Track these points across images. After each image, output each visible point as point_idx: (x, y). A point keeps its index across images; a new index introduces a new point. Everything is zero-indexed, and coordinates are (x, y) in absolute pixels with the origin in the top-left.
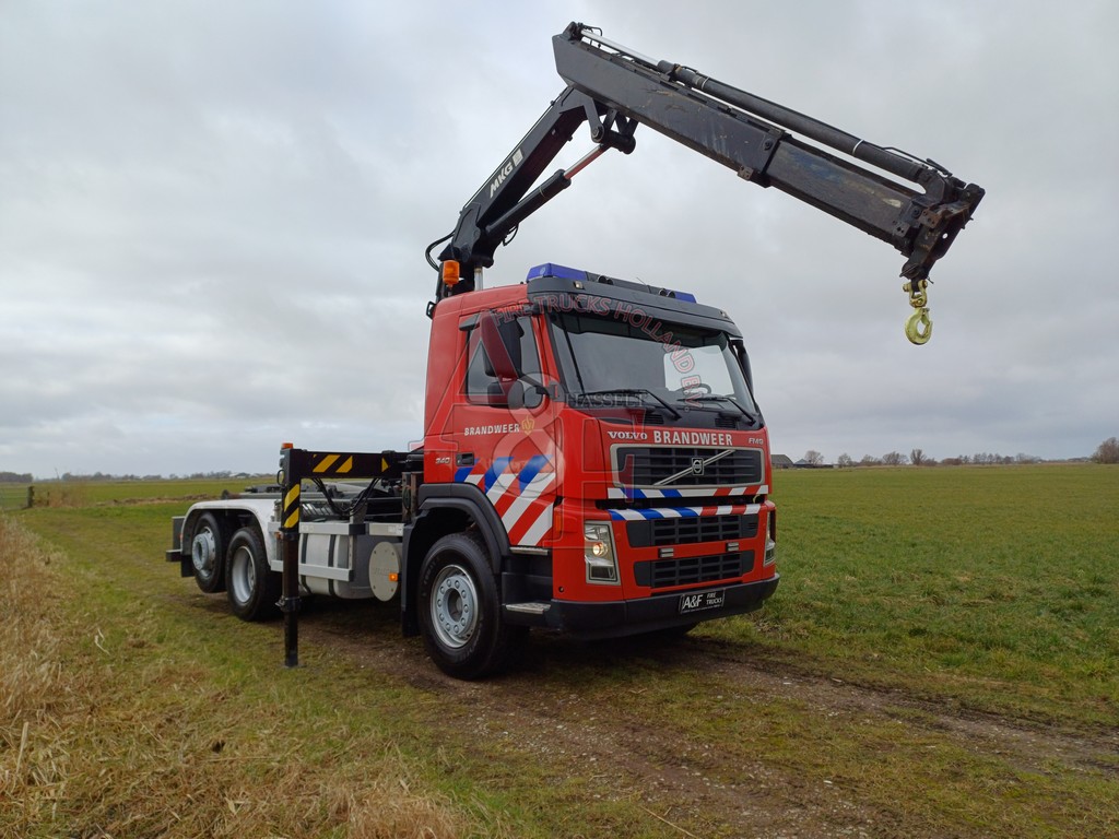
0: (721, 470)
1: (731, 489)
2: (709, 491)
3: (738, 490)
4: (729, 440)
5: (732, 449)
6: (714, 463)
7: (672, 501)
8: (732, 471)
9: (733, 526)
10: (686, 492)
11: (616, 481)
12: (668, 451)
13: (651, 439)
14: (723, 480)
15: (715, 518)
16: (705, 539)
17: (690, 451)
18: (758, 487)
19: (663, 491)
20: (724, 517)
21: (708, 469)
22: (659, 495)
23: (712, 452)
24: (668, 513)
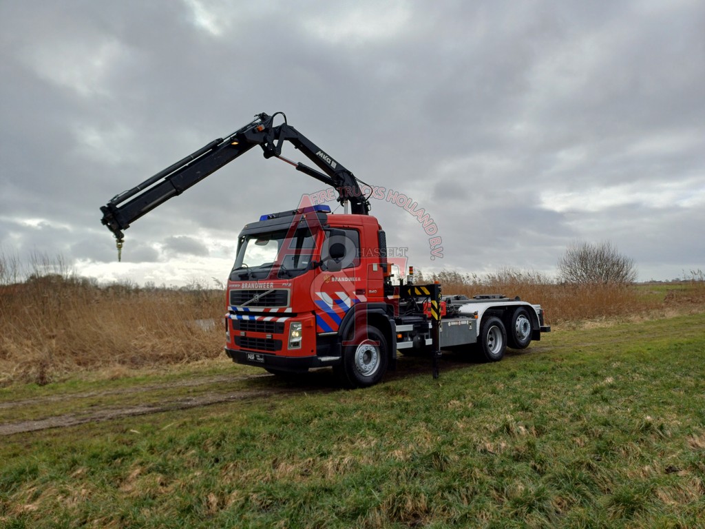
0: (268, 300)
1: (270, 309)
2: (261, 309)
3: (274, 310)
4: (272, 286)
5: (273, 290)
6: (264, 297)
7: (246, 312)
8: (274, 300)
9: (271, 327)
10: (252, 309)
11: (230, 304)
12: (247, 291)
13: (240, 287)
14: (268, 305)
15: (263, 322)
16: (258, 331)
17: (254, 292)
18: (285, 309)
19: (244, 308)
20: (267, 322)
21: (260, 299)
22: (242, 310)
23: (263, 291)
24: (246, 318)
